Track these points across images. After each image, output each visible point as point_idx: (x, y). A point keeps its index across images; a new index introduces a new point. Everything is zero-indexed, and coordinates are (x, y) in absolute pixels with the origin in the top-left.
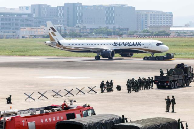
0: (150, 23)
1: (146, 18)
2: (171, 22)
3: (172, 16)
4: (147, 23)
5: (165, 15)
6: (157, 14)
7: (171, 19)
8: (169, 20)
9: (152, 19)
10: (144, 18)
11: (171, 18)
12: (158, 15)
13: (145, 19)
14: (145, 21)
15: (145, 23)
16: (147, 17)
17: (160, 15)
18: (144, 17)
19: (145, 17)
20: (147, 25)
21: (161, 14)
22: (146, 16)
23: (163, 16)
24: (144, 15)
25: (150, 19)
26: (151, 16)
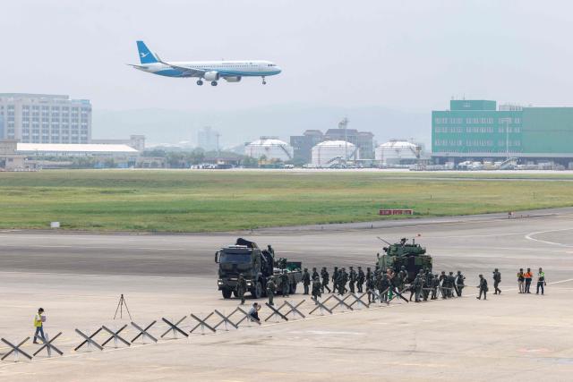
0: (24, 131)
1: (12, 117)
2: (86, 127)
3: (90, 110)
4: (13, 131)
5: (67, 109)
6: (45, 105)
7: (86, 121)
8: (80, 124)
9: (28, 120)
10: (6, 116)
11: (86, 115)
12: (47, 108)
13: (9, 119)
14: (9, 126)
15: (9, 131)
16: (13, 114)
17: (53, 109)
18: (6, 113)
19: (9, 114)
20: (13, 137)
21: (55, 105)
22: (12, 110)
23: (61, 112)
24: (5, 107)
25: (24, 119)
26: (26, 111)
